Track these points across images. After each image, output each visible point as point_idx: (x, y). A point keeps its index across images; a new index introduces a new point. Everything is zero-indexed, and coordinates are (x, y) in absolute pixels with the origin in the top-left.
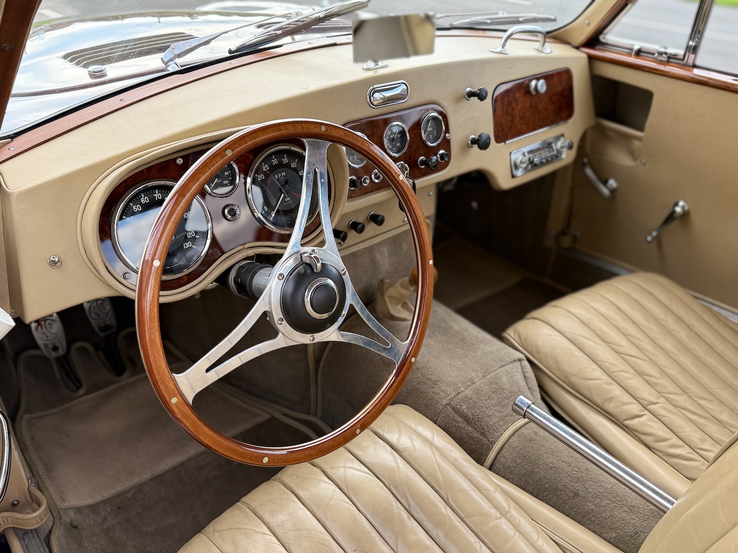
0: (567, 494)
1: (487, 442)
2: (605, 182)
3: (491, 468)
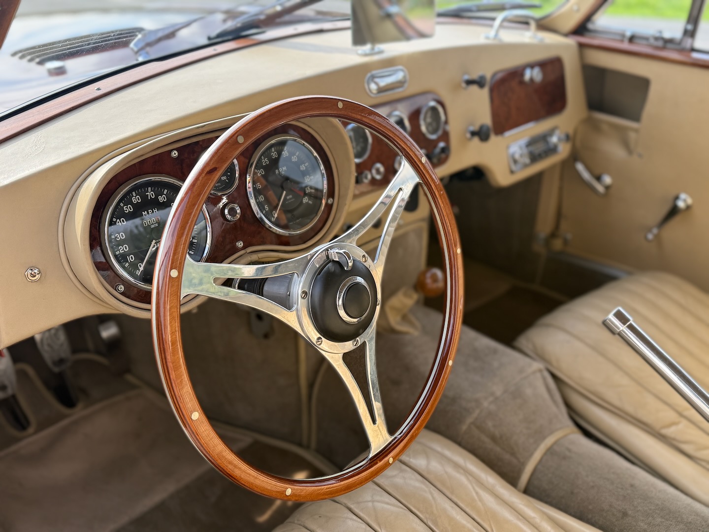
0: (614, 515)
1: (518, 462)
2: (598, 178)
3: (526, 491)
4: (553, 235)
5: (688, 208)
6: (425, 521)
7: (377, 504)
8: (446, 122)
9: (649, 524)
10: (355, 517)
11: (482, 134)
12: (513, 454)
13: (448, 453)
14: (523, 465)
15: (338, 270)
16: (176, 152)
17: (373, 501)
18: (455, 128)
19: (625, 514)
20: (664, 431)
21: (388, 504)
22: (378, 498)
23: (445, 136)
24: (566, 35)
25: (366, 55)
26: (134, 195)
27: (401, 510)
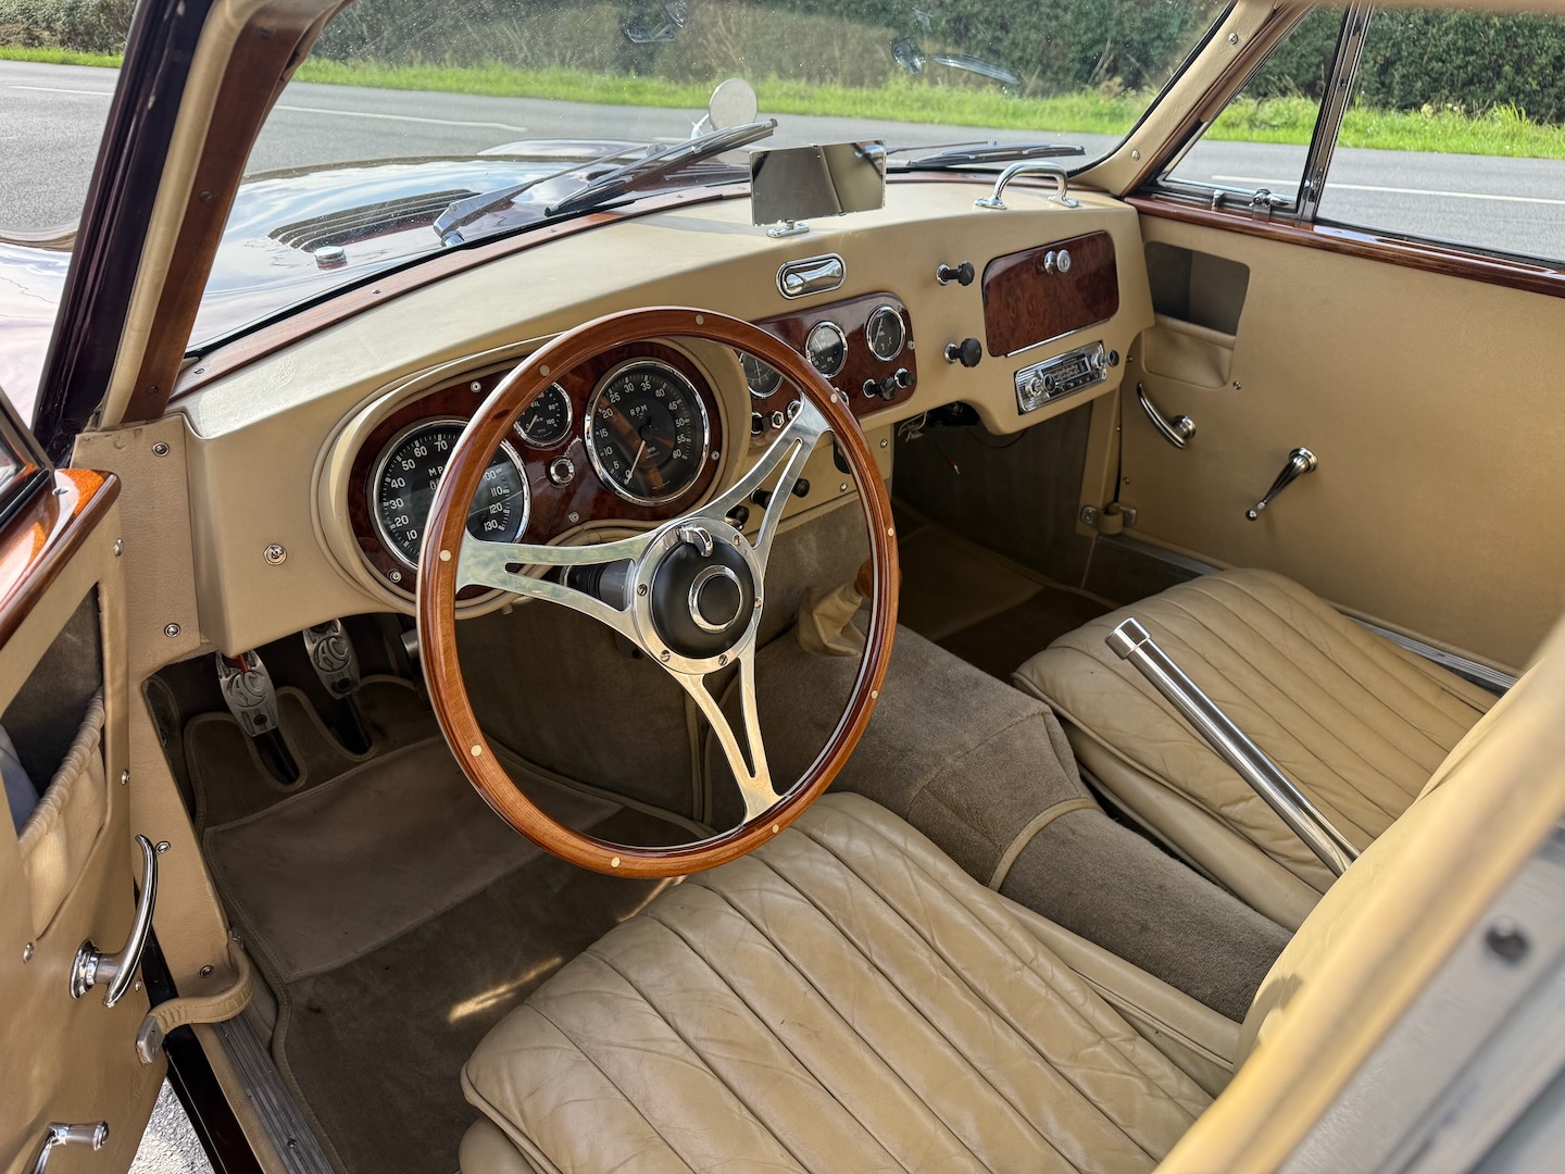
0: (1127, 928)
1: (993, 847)
2: (1176, 422)
3: (1002, 890)
4: (1107, 511)
5: (1310, 468)
6: (834, 919)
7: (764, 893)
8: (909, 336)
9: (1179, 943)
10: (731, 910)
11: (966, 354)
12: (986, 834)
13: (883, 829)
14: (1001, 851)
15: (693, 555)
16: (477, 384)
17: (760, 890)
18: (926, 345)
19: (1144, 928)
20: (1226, 810)
21: (781, 893)
22: (769, 886)
23: (909, 357)
24: (1120, 198)
25: (780, 236)
26: (418, 445)
27: (801, 903)
